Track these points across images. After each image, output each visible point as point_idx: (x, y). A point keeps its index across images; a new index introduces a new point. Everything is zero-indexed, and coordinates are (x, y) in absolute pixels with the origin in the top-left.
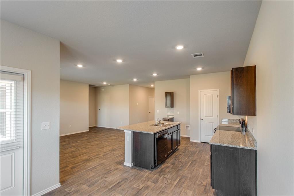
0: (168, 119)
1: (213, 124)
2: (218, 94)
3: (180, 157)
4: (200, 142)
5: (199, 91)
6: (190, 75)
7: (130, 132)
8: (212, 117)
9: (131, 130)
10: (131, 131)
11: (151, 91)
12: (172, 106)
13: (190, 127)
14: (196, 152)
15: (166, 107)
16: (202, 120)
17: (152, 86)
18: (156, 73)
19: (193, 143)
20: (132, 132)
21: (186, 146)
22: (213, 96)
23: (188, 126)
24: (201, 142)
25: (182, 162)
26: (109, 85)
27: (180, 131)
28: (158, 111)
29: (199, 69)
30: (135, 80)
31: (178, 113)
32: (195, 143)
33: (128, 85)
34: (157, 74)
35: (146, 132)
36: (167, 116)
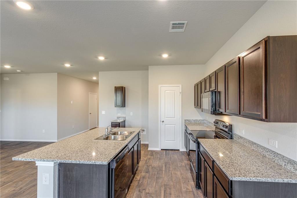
0: (119, 123)
1: (175, 126)
2: (181, 91)
3: (145, 182)
4: (160, 150)
5: (160, 86)
6: (148, 66)
7: (51, 164)
8: (174, 118)
9: (53, 161)
10: (53, 163)
11: (93, 85)
12: (123, 105)
13: (145, 130)
14: (162, 166)
15: (115, 107)
16: (163, 122)
17: (95, 78)
18: (103, 56)
19: (152, 152)
20: (55, 163)
21: (146, 159)
22: (175, 92)
23: (143, 130)
24: (162, 150)
25: (152, 194)
26: (18, 71)
27: (140, 141)
28: (103, 112)
29: (165, 56)
30: (68, 65)
31: (131, 114)
32: (156, 152)
33: (57, 73)
34: (105, 58)
35: (90, 163)
36: (116, 118)
